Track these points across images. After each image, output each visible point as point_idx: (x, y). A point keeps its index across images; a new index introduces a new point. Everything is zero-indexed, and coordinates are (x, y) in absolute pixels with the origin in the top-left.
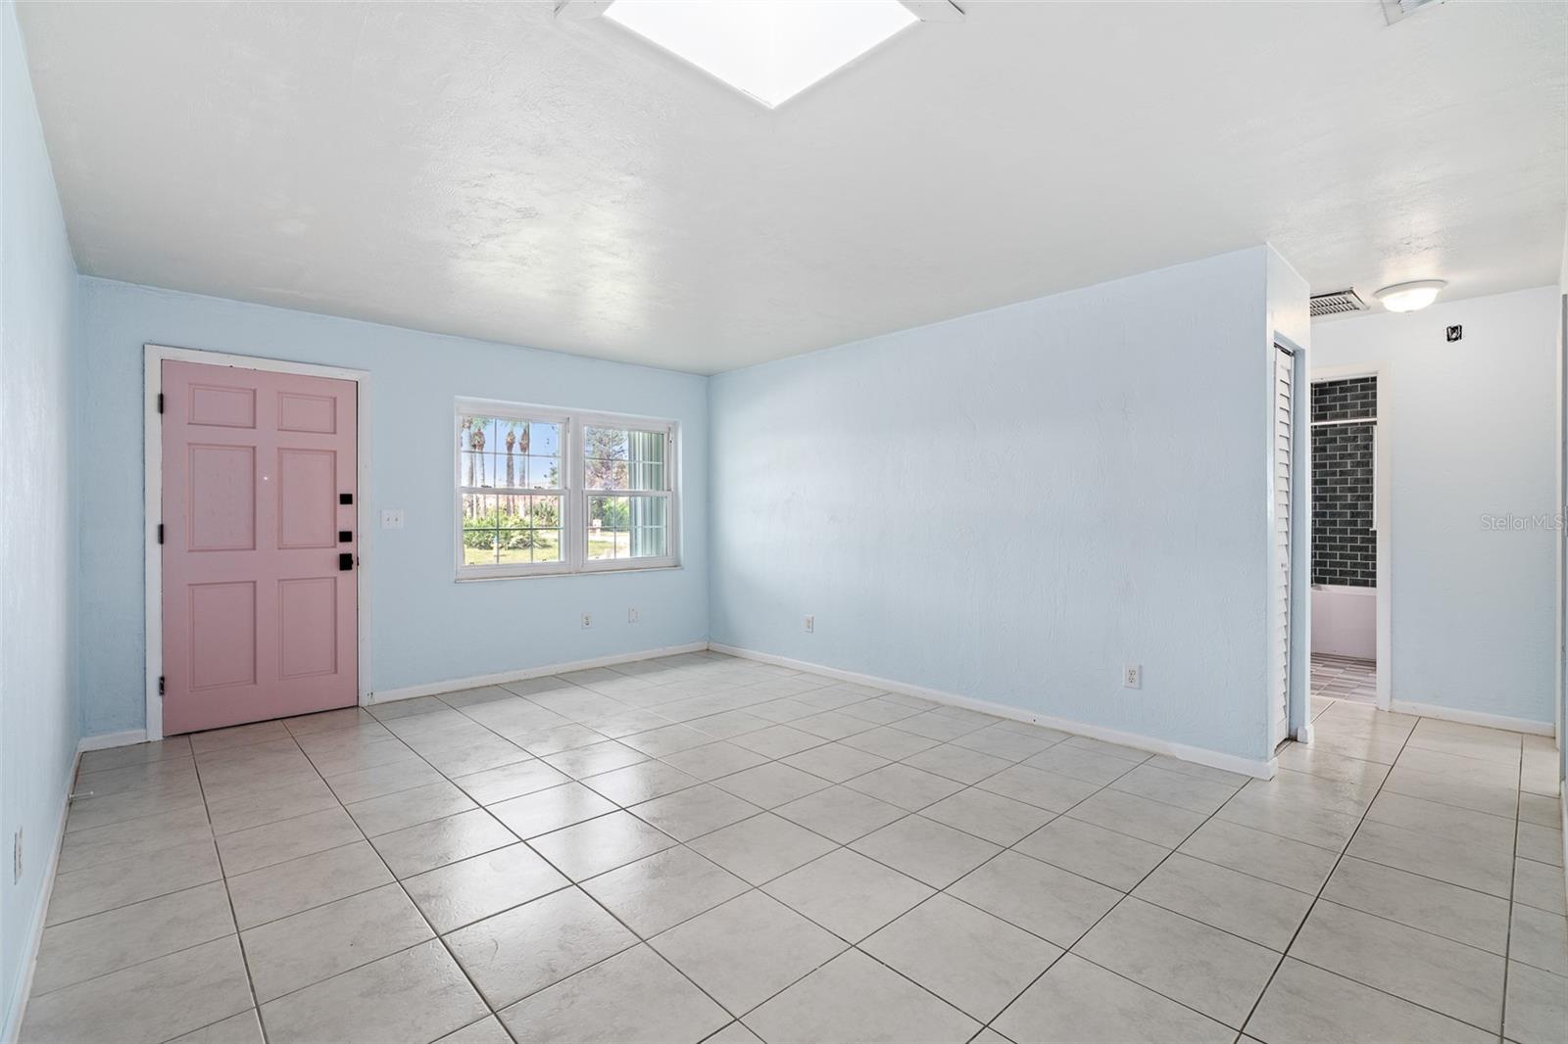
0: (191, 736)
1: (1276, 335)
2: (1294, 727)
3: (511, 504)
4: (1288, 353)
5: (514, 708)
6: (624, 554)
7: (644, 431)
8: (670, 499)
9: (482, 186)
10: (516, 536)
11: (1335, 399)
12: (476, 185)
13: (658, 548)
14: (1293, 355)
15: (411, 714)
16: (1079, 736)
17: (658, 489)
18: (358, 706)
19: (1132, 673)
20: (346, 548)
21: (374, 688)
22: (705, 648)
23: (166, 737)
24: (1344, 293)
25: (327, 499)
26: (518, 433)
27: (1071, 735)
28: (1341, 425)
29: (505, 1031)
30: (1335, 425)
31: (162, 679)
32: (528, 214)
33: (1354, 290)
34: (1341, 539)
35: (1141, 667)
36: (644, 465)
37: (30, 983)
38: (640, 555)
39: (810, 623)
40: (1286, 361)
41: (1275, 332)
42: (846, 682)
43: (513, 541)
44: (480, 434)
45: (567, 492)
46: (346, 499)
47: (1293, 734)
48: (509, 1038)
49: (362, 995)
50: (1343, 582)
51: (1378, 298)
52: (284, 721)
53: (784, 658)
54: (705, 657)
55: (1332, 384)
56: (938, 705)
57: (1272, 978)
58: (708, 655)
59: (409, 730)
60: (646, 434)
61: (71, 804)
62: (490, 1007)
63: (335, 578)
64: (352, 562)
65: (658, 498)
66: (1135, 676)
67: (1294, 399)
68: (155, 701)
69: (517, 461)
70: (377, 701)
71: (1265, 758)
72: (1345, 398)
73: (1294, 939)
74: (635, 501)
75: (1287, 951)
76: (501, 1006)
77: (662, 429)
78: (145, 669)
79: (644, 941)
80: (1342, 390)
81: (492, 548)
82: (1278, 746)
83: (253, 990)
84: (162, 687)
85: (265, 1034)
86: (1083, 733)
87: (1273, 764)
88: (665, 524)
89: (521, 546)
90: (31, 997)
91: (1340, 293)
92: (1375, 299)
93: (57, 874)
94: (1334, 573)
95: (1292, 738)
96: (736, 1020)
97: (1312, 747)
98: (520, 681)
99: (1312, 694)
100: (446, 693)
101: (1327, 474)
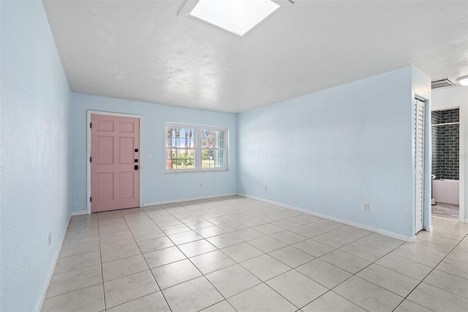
0: (98, 213)
1: (416, 95)
2: (425, 226)
3: (187, 152)
4: (422, 101)
5: (180, 209)
6: (213, 166)
7: (218, 131)
8: (226, 150)
9: (166, 63)
10: (188, 161)
11: (448, 116)
12: (164, 63)
13: (222, 164)
14: (424, 102)
15: (153, 210)
16: (348, 225)
17: (222, 148)
18: (139, 207)
19: (366, 206)
20: (136, 164)
21: (143, 203)
22: (236, 194)
23: (92, 213)
24: (444, 80)
25: (132, 150)
26: (189, 132)
27: (345, 225)
28: (451, 125)
29: (162, 295)
30: (449, 125)
31: (91, 198)
32: (179, 70)
33: (448, 79)
34: (451, 164)
35: (368, 204)
36: (218, 141)
37: (53, 272)
38: (217, 166)
39: (266, 188)
40: (422, 104)
41: (415, 94)
42: (276, 206)
43: (187, 163)
44: (178, 132)
45: (196, 148)
46: (136, 150)
47: (424, 228)
48: (163, 297)
49: (128, 283)
50: (452, 179)
51: (458, 81)
52: (121, 210)
53: (258, 198)
54: (235, 197)
55: (447, 111)
56: (304, 214)
57: (399, 305)
58: (237, 196)
59: (152, 214)
60: (219, 132)
61: (68, 229)
62: (160, 289)
63: (134, 172)
64: (138, 168)
65: (222, 150)
66: (367, 207)
67: (425, 117)
68: (89, 203)
69: (188, 140)
70: (144, 206)
71: (411, 235)
72: (452, 116)
73: (410, 294)
74: (216, 151)
75: (406, 297)
76: (163, 289)
77: (224, 130)
78: (87, 195)
79: (204, 275)
80: (451, 113)
81: (181, 165)
82: (418, 232)
83: (103, 279)
84: (91, 200)
85: (104, 290)
86: (350, 224)
87: (414, 238)
88: (224, 158)
89: (189, 164)
90: (53, 275)
91: (443, 80)
92: (457, 82)
93: (63, 246)
94: (448, 175)
95: (424, 230)
96: (225, 299)
97: (432, 233)
98: (182, 202)
99: (432, 215)
100: (162, 205)
101: (445, 142)
